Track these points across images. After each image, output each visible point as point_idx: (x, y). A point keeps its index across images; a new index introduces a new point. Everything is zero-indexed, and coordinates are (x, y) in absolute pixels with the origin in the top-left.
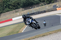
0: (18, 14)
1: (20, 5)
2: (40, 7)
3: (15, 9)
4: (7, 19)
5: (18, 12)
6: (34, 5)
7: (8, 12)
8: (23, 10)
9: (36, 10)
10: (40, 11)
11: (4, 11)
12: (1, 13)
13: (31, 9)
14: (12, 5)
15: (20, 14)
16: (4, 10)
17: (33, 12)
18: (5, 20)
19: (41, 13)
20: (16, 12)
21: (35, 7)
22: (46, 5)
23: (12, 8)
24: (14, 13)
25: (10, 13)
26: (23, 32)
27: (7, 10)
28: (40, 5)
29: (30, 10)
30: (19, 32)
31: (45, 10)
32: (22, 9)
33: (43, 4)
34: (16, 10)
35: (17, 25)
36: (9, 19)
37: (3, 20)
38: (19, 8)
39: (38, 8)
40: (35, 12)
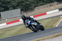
0: (52, 8)
3: (49, 3)
4: (41, 13)
5: (52, 5)
7: (43, 6)
8: (57, 4)
11: (38, 5)
12: (35, 7)
15: (55, 8)
16: (38, 3)
18: (39, 14)
20: (50, 6)
23: (46, 2)
24: (48, 7)
25: (44, 7)
26: (57, 26)
27: (41, 4)
30: (54, 27)
32: (56, 2)
34: (51, 4)
35: (51, 19)
36: (43, 13)
37: (37, 14)
38: (54, 2)
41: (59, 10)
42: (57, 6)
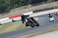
0: (27, 10)
1: (29, 2)
2: (48, 4)
3: (24, 6)
4: (16, 15)
5: (27, 8)
6: (43, 1)
7: (18, 8)
8: (31, 7)
9: (44, 6)
10: (48, 8)
11: (14, 7)
12: (11, 9)
13: (40, 6)
14: (21, 2)
15: (29, 10)
17: (41, 9)
18: (14, 16)
19: (48, 10)
20: (25, 8)
21: (43, 4)
22: (53, 2)
23: (21, 5)
24: (23, 9)
25: (19, 9)
27: (16, 6)
28: (48, 2)
29: (38, 6)
31: (52, 7)
32: (30, 5)
33: (51, 1)
36: (18, 15)
37: (13, 16)
38: (28, 5)
39: (46, 5)
40: (43, 8)
41: (33, 13)
42: (31, 9)
